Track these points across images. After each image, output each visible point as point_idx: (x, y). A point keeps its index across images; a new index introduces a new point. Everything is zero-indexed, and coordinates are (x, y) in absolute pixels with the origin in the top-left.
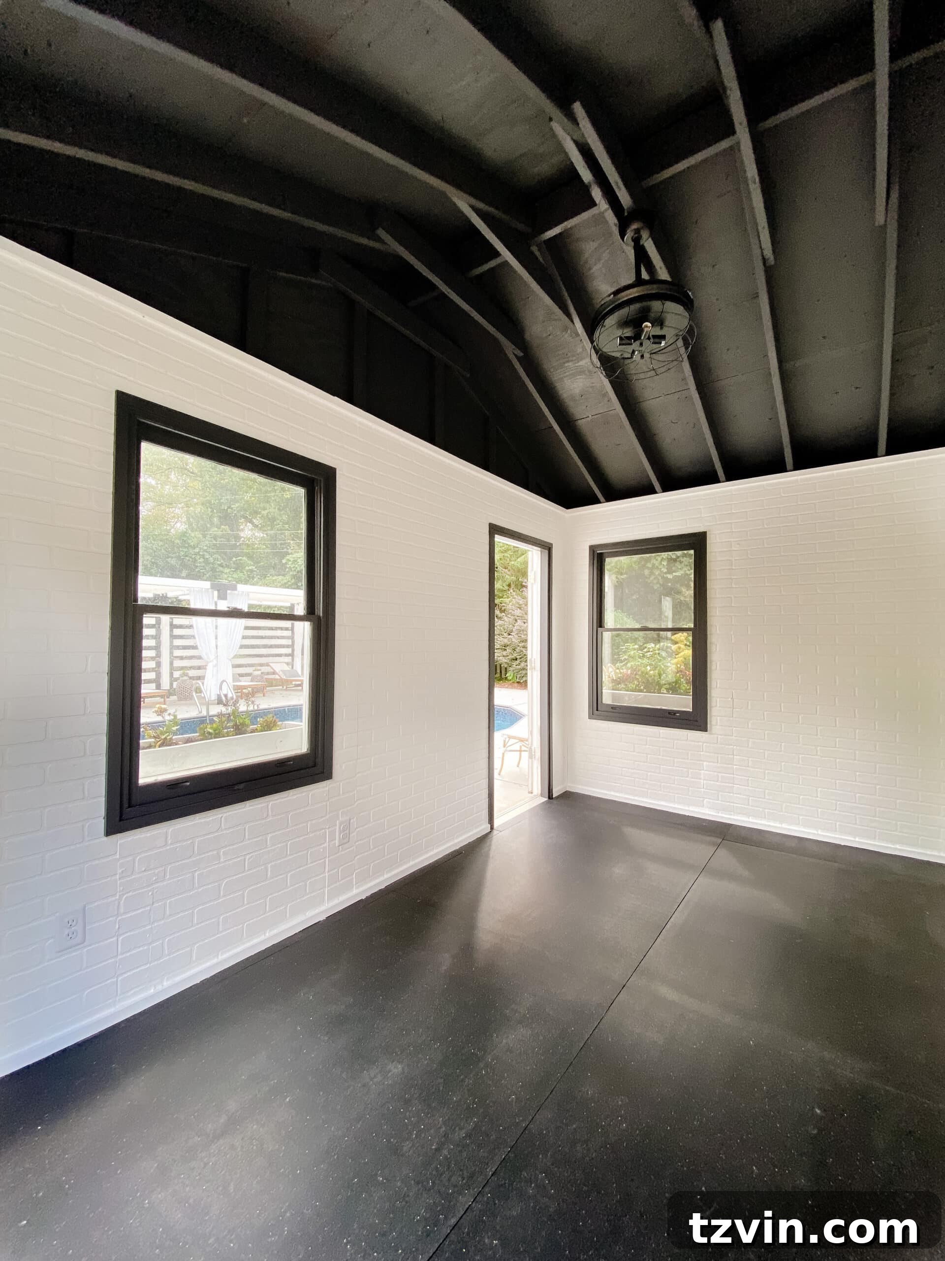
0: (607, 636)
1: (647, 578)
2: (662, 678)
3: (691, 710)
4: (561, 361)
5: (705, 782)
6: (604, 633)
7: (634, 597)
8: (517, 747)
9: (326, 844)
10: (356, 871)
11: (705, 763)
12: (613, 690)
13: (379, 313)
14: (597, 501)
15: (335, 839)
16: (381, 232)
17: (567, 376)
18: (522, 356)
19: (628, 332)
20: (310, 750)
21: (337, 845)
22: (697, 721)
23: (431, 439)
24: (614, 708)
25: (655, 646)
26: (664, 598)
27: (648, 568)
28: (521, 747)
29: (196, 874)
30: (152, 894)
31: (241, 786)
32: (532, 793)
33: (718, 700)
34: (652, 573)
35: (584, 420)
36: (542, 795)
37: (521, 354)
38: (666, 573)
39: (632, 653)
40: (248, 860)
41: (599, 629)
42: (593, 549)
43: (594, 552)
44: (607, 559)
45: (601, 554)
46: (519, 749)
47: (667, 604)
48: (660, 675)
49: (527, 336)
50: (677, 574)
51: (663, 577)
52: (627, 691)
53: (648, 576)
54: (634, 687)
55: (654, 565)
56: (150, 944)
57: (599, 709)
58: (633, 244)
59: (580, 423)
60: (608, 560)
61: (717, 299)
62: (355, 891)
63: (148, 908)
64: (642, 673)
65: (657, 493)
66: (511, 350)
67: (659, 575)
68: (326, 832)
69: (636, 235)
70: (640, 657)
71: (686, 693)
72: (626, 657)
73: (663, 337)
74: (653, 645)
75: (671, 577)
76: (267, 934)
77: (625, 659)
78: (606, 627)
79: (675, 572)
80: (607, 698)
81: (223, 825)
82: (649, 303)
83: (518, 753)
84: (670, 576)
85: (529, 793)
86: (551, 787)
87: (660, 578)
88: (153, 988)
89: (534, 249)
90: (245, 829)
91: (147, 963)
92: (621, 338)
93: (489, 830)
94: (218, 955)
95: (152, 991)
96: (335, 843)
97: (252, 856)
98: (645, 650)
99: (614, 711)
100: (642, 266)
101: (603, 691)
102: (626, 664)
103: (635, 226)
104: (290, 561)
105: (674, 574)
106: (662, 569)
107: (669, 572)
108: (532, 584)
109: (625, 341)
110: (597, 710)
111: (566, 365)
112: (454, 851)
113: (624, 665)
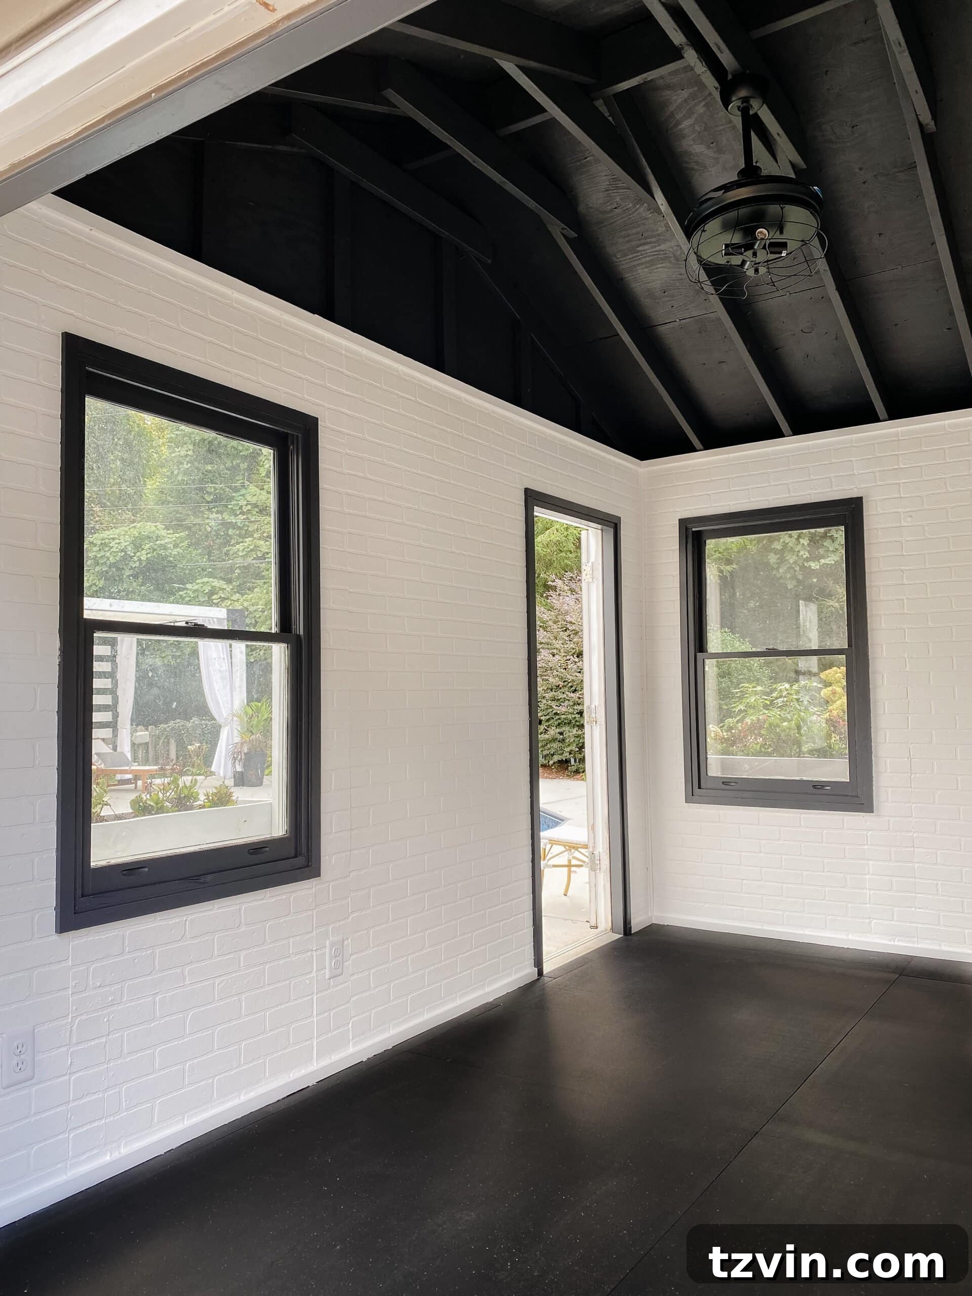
0: (711, 668)
1: (773, 569)
2: (802, 731)
3: (848, 781)
4: (634, 243)
5: (872, 892)
6: (707, 661)
7: (752, 605)
8: (563, 860)
9: (314, 974)
10: (353, 1020)
11: (871, 863)
12: (722, 754)
13: (365, 184)
14: (692, 449)
15: (325, 968)
16: (390, 94)
17: (642, 264)
18: (575, 238)
19: (737, 239)
20: (291, 832)
21: (327, 977)
22: (857, 797)
23: (438, 362)
24: (726, 782)
25: (791, 686)
26: (806, 606)
27: (776, 552)
28: (570, 861)
29: (158, 998)
30: (108, 1020)
31: (209, 878)
32: (597, 927)
33: (888, 760)
34: (782, 560)
35: (668, 326)
36: (613, 930)
37: (573, 234)
38: (807, 560)
39: (753, 699)
40: (218, 985)
41: (699, 654)
42: (685, 525)
43: (687, 529)
44: (708, 541)
45: (699, 533)
46: (566, 863)
47: (808, 614)
48: (799, 728)
49: (582, 208)
50: (827, 561)
51: (803, 568)
52: (748, 755)
53: (775, 566)
54: (758, 746)
55: (785, 545)
56: (105, 1091)
57: (702, 785)
58: (739, 113)
59: (662, 329)
60: (711, 545)
61: (861, 169)
62: (351, 1050)
63: (103, 1040)
64: (771, 724)
65: (783, 436)
66: (557, 229)
67: (795, 563)
68: (313, 956)
69: (745, 104)
70: (766, 707)
71: (841, 756)
72: (742, 707)
73: (784, 245)
74: (787, 686)
75: (818, 567)
76: (242, 1098)
77: (740, 711)
78: (709, 651)
79: (823, 557)
80: (715, 766)
81: (187, 933)
82: (764, 207)
83: (566, 869)
84: (814, 565)
85: (592, 927)
86: (628, 917)
87: (797, 568)
88: (109, 1154)
89: (599, 104)
90: (213, 939)
91: (103, 1118)
92: (727, 246)
93: (536, 977)
94: (183, 1119)
95: (108, 1158)
96: (325, 973)
97: (222, 981)
98: (774, 695)
99: (727, 787)
100: (752, 133)
101: (708, 756)
102: (744, 718)
103: (743, 93)
104: (95, 545)
105: (822, 561)
106: (802, 553)
107: (811, 558)
108: (589, 583)
109: (731, 249)
110: (699, 788)
111: (640, 248)
112: (487, 1003)
113: (738, 722)
